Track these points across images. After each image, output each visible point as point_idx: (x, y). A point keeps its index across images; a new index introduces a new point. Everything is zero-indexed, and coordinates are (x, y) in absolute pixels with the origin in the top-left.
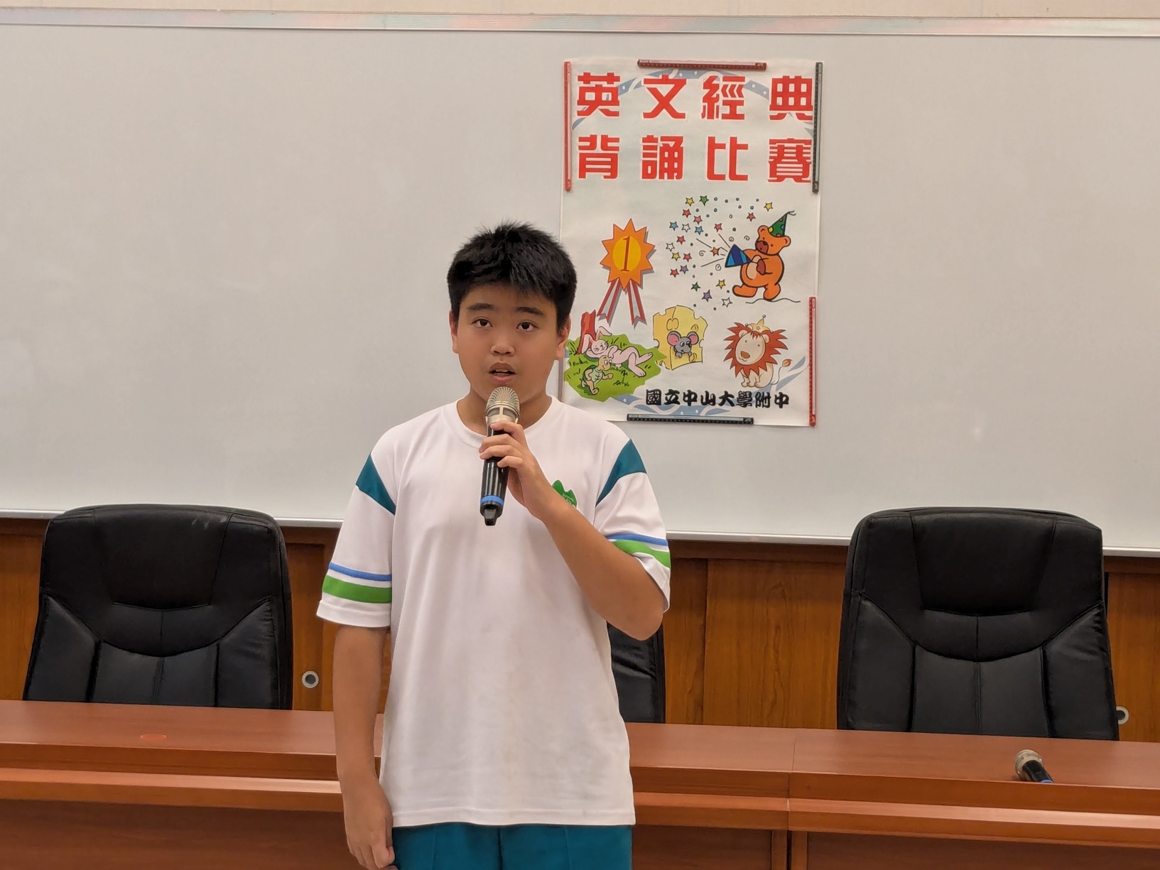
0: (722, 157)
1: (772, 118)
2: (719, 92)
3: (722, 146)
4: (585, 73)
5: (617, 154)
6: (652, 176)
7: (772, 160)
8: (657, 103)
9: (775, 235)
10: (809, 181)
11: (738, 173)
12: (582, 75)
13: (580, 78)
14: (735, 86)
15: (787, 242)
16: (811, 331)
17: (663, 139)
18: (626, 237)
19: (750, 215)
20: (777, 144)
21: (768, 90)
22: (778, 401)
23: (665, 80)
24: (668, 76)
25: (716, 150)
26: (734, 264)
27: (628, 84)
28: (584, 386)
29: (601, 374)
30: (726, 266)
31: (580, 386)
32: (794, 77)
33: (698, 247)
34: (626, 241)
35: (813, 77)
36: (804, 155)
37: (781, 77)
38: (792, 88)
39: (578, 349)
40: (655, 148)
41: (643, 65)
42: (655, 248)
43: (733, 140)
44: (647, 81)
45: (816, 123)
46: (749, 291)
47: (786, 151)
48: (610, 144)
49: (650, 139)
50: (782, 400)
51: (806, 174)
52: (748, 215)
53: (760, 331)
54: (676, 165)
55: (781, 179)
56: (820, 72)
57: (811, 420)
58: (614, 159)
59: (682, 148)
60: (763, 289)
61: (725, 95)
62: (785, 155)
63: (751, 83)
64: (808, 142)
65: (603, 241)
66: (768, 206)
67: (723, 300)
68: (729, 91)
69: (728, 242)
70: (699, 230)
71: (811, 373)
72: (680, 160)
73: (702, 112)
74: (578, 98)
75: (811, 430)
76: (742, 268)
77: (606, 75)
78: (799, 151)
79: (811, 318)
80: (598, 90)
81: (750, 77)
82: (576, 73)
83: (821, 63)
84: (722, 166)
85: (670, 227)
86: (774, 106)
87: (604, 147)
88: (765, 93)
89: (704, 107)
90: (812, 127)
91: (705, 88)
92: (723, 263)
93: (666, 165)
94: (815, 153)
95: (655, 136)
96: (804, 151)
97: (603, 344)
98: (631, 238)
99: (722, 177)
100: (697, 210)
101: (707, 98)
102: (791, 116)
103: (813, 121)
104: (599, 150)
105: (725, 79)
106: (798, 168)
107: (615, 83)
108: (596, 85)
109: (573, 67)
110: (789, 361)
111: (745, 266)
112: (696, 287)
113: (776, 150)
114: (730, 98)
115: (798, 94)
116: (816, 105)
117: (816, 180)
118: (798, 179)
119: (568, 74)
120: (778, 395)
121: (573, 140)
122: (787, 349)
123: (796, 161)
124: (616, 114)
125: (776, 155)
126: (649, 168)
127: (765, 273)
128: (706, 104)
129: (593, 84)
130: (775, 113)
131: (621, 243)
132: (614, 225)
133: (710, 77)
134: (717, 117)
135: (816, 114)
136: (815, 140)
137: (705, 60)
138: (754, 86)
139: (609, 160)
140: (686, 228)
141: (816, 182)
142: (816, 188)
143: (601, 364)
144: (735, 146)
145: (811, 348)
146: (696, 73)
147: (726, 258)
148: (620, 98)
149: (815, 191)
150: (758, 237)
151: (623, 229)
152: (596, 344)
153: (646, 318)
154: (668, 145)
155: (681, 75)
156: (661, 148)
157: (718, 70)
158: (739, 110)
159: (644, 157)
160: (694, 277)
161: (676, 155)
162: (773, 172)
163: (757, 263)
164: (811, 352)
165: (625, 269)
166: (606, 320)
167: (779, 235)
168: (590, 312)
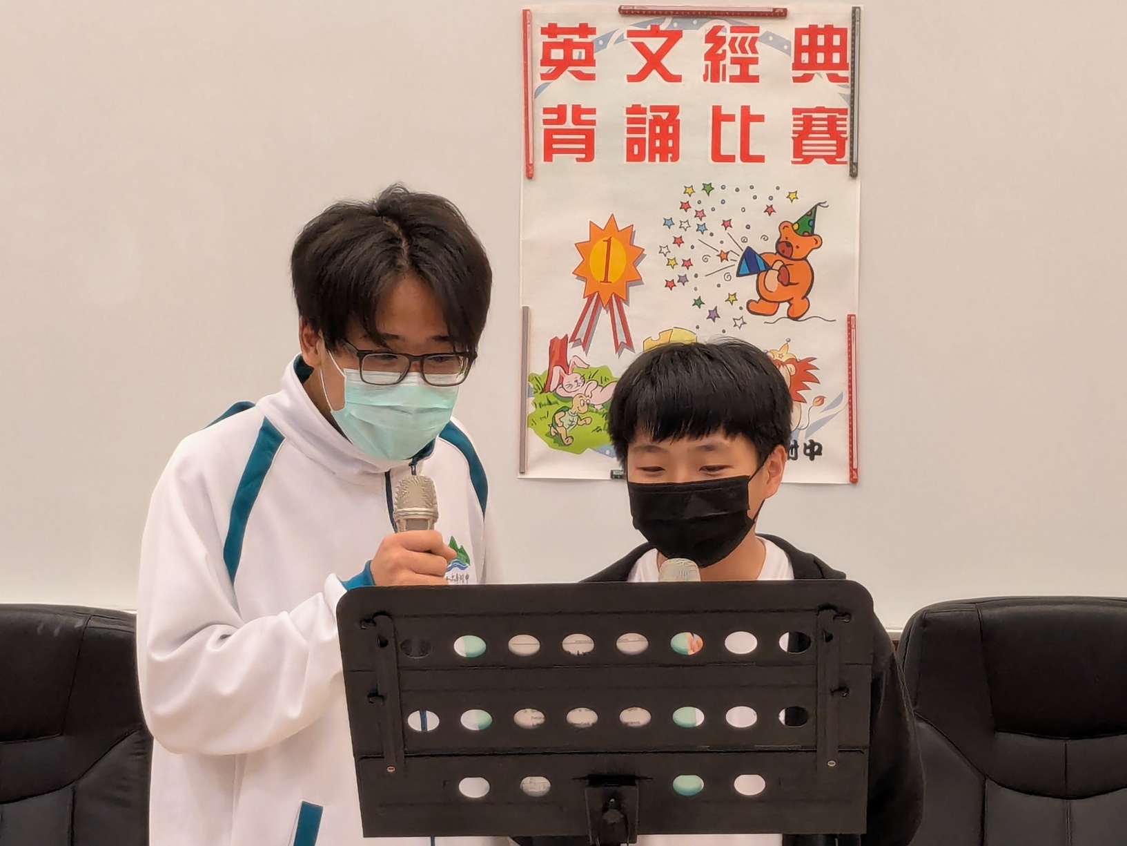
0: (730, 132)
1: (796, 80)
2: (726, 47)
3: (731, 118)
4: (550, 25)
5: (593, 130)
6: (640, 158)
7: (796, 135)
8: (645, 62)
9: (801, 234)
10: (845, 163)
11: (752, 152)
12: (547, 26)
13: (544, 31)
14: (747, 38)
15: (817, 243)
16: (850, 359)
17: (654, 109)
18: (606, 238)
19: (768, 207)
20: (803, 114)
21: (790, 43)
22: (808, 451)
23: (655, 32)
24: (658, 27)
25: (723, 123)
26: (748, 272)
27: (606, 38)
28: (553, 434)
29: (576, 419)
30: (738, 275)
31: (549, 435)
32: (823, 27)
33: (701, 251)
34: (606, 243)
35: (849, 26)
36: (838, 129)
37: (807, 27)
38: (821, 40)
39: (545, 385)
40: (643, 121)
41: (626, 12)
42: (644, 252)
43: (745, 110)
44: (631, 34)
45: (853, 85)
46: (769, 307)
47: (814, 123)
48: (584, 117)
49: (636, 109)
50: (814, 450)
51: (841, 153)
52: (766, 208)
53: (784, 360)
54: (670, 143)
55: (807, 160)
56: (857, 19)
57: (851, 476)
58: (590, 135)
59: (679, 120)
60: (786, 305)
61: (734, 51)
62: (814, 129)
63: (767, 35)
64: (843, 111)
65: (576, 244)
66: (792, 196)
67: (734, 319)
68: (739, 45)
69: (740, 243)
70: (701, 229)
71: (851, 415)
72: (676, 137)
73: (704, 72)
74: (541, 57)
75: (852, 488)
76: (758, 276)
77: (577, 26)
78: (832, 122)
79: (850, 342)
80: (568, 46)
81: (765, 26)
82: (538, 23)
83: (859, 8)
84: (731, 143)
85: (664, 225)
86: (797, 65)
87: (576, 120)
88: (786, 47)
89: (707, 66)
90: (848, 92)
91: (706, 42)
92: (734, 271)
93: (658, 143)
94: (852, 126)
95: (643, 106)
96: (838, 123)
97: (578, 379)
98: (612, 239)
99: (731, 159)
100: (699, 202)
101: (710, 55)
102: (821, 77)
103: (849, 84)
104: (569, 124)
105: (733, 30)
106: (830, 146)
107: (590, 36)
108: (565, 40)
109: (533, 16)
110: (821, 399)
111: (763, 274)
112: (698, 303)
113: (801, 122)
114: (740, 55)
115: (829, 49)
116: (853, 63)
117: (854, 161)
118: (830, 160)
119: (528, 26)
120: (808, 444)
121: (535, 111)
122: (819, 383)
123: (828, 136)
124: (591, 77)
125: (801, 129)
126: (636, 147)
127: (789, 284)
128: (709, 63)
129: (561, 38)
130: (800, 73)
131: (601, 246)
132: (591, 222)
133: (714, 27)
134: (724, 79)
135: (853, 74)
136: (852, 108)
137: (707, 5)
138: (771, 38)
139: (583, 137)
140: (685, 225)
141: (854, 164)
142: (854, 171)
143: (576, 405)
144: (748, 117)
145: (850, 381)
146: (695, 22)
147: (737, 264)
148: (596, 56)
149: (853, 175)
150: (779, 236)
151: (603, 228)
152: (568, 379)
153: (634, 344)
154: (660, 116)
155: (675, 25)
156: (650, 120)
157: (724, 18)
158: (753, 70)
159: (628, 133)
160: (696, 289)
161: (671, 130)
162: (797, 150)
163: (778, 271)
164: (850, 387)
165: (606, 280)
166: (581, 346)
167: (806, 234)
168: (561, 337)
